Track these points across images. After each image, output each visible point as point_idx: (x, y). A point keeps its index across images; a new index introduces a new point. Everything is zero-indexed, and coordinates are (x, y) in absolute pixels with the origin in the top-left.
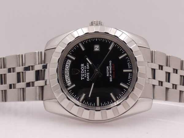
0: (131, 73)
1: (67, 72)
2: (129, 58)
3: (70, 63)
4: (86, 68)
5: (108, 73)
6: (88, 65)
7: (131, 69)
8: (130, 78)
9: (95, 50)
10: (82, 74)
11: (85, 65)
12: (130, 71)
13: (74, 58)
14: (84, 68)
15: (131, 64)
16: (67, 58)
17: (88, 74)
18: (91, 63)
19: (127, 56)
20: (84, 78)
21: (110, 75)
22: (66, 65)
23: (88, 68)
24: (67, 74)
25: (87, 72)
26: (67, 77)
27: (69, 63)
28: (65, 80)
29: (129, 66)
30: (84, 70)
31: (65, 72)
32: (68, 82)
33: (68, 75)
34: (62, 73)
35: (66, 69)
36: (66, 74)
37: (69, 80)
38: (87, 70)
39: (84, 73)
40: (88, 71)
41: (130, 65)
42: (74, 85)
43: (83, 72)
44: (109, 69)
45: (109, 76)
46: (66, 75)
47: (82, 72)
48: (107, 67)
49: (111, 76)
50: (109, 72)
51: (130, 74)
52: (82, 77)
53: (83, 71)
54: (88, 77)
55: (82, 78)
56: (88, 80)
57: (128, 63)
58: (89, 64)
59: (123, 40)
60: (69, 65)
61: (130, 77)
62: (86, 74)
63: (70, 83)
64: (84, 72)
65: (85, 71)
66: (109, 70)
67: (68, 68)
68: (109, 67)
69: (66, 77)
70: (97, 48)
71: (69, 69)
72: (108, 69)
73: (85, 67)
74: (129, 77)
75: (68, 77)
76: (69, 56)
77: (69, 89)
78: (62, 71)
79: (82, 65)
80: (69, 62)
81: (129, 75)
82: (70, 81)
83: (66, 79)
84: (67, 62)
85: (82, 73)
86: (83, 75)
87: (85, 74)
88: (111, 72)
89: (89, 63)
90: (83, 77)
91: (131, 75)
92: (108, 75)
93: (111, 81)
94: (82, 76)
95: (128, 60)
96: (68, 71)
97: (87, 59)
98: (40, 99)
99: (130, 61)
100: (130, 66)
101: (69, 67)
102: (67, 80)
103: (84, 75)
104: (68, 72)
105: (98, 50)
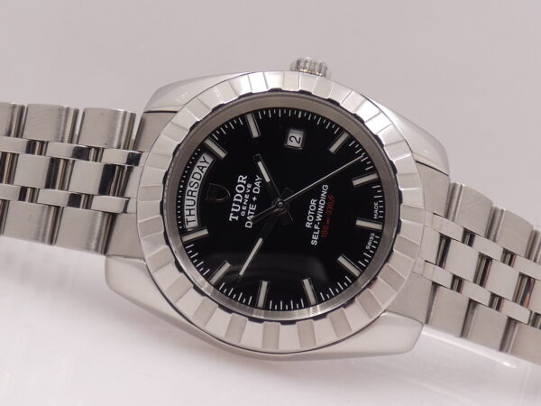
0: (379, 233)
1: (193, 189)
2: (381, 188)
3: (208, 165)
4: (251, 189)
5: (310, 218)
6: (257, 184)
7: (381, 221)
8: (371, 248)
9: (289, 143)
10: (234, 205)
11: (248, 181)
12: (378, 227)
13: (222, 154)
14: (246, 188)
15: (383, 209)
16: (203, 149)
17: (253, 208)
18: (268, 180)
19: (378, 181)
20: (237, 218)
21: (316, 227)
22: (196, 170)
23: (256, 190)
24: (192, 196)
25: (250, 201)
26: (190, 203)
27: (204, 164)
28: (182, 209)
29: (376, 211)
30: (243, 194)
31: (189, 188)
32: (190, 218)
33: (195, 199)
34: (179, 189)
35: (191, 179)
36: (190, 193)
37: (193, 212)
38: (252, 195)
39: (241, 204)
40: (254, 199)
41: (380, 209)
42: (205, 232)
43: (241, 201)
44: (317, 206)
45: (313, 230)
46: (187, 197)
47: (235, 199)
48: (313, 202)
49: (316, 230)
50: (315, 218)
51: (373, 234)
52: (233, 212)
53: (238, 198)
55: (231, 217)
56: (249, 224)
57: (376, 204)
58: (263, 180)
59: (375, 133)
60: (205, 170)
61: (373, 244)
62: (248, 209)
63: (195, 224)
64: (243, 201)
65: (247, 197)
66: (316, 211)
67: (197, 176)
68: (317, 203)
69: (187, 202)
70: (295, 139)
71: (200, 182)
72: (313, 208)
73: (249, 186)
74: (370, 243)
75: (192, 203)
76: (209, 143)
77: (186, 238)
78: (181, 183)
79: (242, 179)
80: (205, 162)
81: (371, 238)
82: (195, 218)
83: (186, 207)
84: (202, 159)
85: (236, 203)
86: (237, 208)
87: (244, 208)
88: (319, 218)
89: (261, 176)
90: (235, 214)
91: (375, 239)
92: (308, 225)
93: (314, 243)
94: (233, 210)
95: (379, 194)
96: (196, 185)
97: (260, 164)
98: (100, 249)
99: (383, 199)
100: (379, 214)
101: (203, 175)
102: (187, 213)
103: (241, 210)
104: (197, 190)
105: (298, 145)
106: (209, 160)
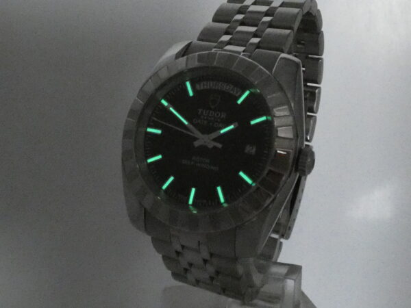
0: (187, 202)
1: (220, 86)
3: (234, 94)
4: (217, 122)
6: (221, 126)
7: (194, 204)
8: (178, 198)
9: (248, 146)
10: (208, 111)
11: (222, 120)
12: (191, 202)
13: (239, 102)
14: (218, 118)
16: (244, 89)
18: (222, 131)
19: (219, 203)
20: (199, 113)
21: (192, 163)
22: (232, 87)
23: (216, 125)
24: (216, 85)
25: (209, 121)
28: (206, 80)
30: (214, 117)
31: (220, 83)
33: (214, 87)
34: (218, 77)
35: (226, 84)
37: (205, 87)
39: (208, 116)
40: (211, 124)
42: (191, 94)
43: (210, 115)
45: (191, 161)
46: (214, 82)
47: (211, 112)
48: (208, 161)
50: (198, 162)
53: (212, 114)
54: (199, 121)
55: (200, 110)
56: (195, 120)
57: (205, 201)
60: (231, 92)
64: (210, 117)
65: (213, 119)
66: (202, 163)
68: (207, 163)
69: (211, 83)
70: (251, 150)
71: (224, 89)
72: (204, 160)
73: (219, 120)
75: (211, 86)
76: (247, 93)
79: (223, 115)
82: (202, 88)
83: (208, 82)
84: (238, 89)
86: (206, 113)
87: (205, 118)
88: (198, 165)
90: (202, 112)
93: (183, 161)
94: (205, 111)
96: (222, 87)
97: (232, 127)
101: (229, 91)
102: (205, 83)
103: (204, 116)
104: (219, 88)
105: (246, 151)
106: (237, 95)
